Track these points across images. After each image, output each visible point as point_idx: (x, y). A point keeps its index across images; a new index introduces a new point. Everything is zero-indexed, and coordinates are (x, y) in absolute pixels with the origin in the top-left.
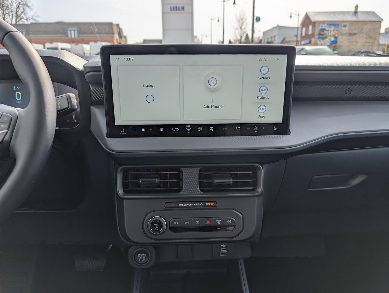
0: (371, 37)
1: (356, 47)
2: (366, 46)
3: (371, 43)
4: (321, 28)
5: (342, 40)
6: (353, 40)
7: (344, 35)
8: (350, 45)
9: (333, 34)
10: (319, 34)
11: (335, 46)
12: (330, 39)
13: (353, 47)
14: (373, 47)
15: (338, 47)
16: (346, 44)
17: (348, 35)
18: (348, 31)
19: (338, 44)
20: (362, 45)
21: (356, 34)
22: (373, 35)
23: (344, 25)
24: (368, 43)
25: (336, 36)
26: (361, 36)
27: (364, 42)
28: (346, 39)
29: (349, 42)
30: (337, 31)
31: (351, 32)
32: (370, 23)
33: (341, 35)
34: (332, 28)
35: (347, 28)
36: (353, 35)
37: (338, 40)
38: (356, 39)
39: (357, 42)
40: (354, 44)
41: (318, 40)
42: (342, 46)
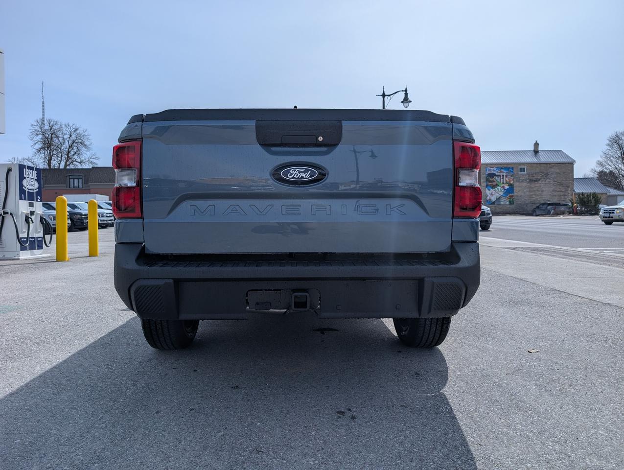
0: (561, 184)
1: (542, 198)
2: (555, 196)
3: (563, 192)
4: (488, 172)
5: (520, 189)
6: (536, 188)
7: (522, 182)
8: (532, 195)
9: (506, 180)
10: (487, 180)
11: (511, 197)
12: (503, 187)
13: (537, 197)
14: (566, 197)
15: (516, 198)
16: (528, 193)
17: (528, 181)
18: (527, 176)
19: (515, 194)
20: (550, 195)
21: (540, 180)
22: (563, 182)
23: (521, 169)
24: (558, 191)
25: (512, 182)
26: (547, 182)
27: (553, 191)
28: (526, 187)
29: (530, 191)
30: (512, 176)
31: (531, 178)
32: (557, 166)
33: (518, 181)
34: (505, 173)
35: (525, 173)
36: (535, 181)
37: (514, 188)
38: (541, 186)
39: (543, 191)
40: (538, 193)
41: (486, 189)
42: (520, 196)
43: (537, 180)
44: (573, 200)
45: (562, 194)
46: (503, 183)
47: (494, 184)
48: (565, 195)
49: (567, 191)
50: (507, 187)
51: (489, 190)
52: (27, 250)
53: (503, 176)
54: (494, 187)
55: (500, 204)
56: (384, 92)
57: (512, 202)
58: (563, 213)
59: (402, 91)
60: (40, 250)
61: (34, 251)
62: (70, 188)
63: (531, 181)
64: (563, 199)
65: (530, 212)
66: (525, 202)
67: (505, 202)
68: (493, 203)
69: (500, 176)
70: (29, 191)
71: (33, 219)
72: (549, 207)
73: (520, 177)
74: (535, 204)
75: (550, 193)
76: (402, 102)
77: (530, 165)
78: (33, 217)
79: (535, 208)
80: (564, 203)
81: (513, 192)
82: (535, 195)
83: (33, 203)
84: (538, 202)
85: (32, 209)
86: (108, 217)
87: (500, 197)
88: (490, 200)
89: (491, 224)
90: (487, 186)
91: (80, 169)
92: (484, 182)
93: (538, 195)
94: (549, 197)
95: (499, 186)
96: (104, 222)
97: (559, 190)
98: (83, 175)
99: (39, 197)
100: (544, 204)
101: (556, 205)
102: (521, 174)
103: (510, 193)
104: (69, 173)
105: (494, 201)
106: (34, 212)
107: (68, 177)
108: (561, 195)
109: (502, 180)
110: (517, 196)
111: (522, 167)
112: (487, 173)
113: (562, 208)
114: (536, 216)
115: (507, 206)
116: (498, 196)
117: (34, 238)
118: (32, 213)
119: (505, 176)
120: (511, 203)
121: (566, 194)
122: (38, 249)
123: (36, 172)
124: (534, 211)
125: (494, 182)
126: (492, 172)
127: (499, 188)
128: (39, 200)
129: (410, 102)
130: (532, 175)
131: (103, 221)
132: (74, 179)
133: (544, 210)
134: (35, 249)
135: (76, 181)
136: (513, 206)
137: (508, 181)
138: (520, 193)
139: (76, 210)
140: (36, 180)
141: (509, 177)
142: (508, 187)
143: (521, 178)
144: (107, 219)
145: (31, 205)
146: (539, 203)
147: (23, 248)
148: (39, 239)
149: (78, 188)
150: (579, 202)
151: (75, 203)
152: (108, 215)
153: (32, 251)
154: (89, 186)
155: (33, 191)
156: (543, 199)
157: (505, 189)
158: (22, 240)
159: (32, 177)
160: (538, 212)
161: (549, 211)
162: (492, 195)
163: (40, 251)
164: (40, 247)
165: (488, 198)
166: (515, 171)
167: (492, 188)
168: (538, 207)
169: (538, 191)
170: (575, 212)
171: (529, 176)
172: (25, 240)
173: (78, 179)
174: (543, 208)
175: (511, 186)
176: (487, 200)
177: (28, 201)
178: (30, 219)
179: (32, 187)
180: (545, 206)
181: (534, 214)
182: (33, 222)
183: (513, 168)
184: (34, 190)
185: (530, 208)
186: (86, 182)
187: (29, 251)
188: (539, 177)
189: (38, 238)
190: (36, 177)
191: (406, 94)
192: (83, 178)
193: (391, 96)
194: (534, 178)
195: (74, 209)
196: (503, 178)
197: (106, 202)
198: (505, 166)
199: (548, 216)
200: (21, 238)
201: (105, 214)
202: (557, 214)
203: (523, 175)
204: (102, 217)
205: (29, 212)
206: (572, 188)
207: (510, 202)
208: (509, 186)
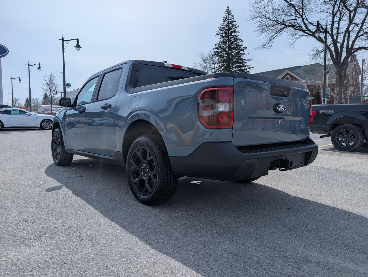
56: (63, 37)
59: (75, 40)
76: (75, 47)
129: (81, 47)
191: (78, 42)
193: (68, 42)
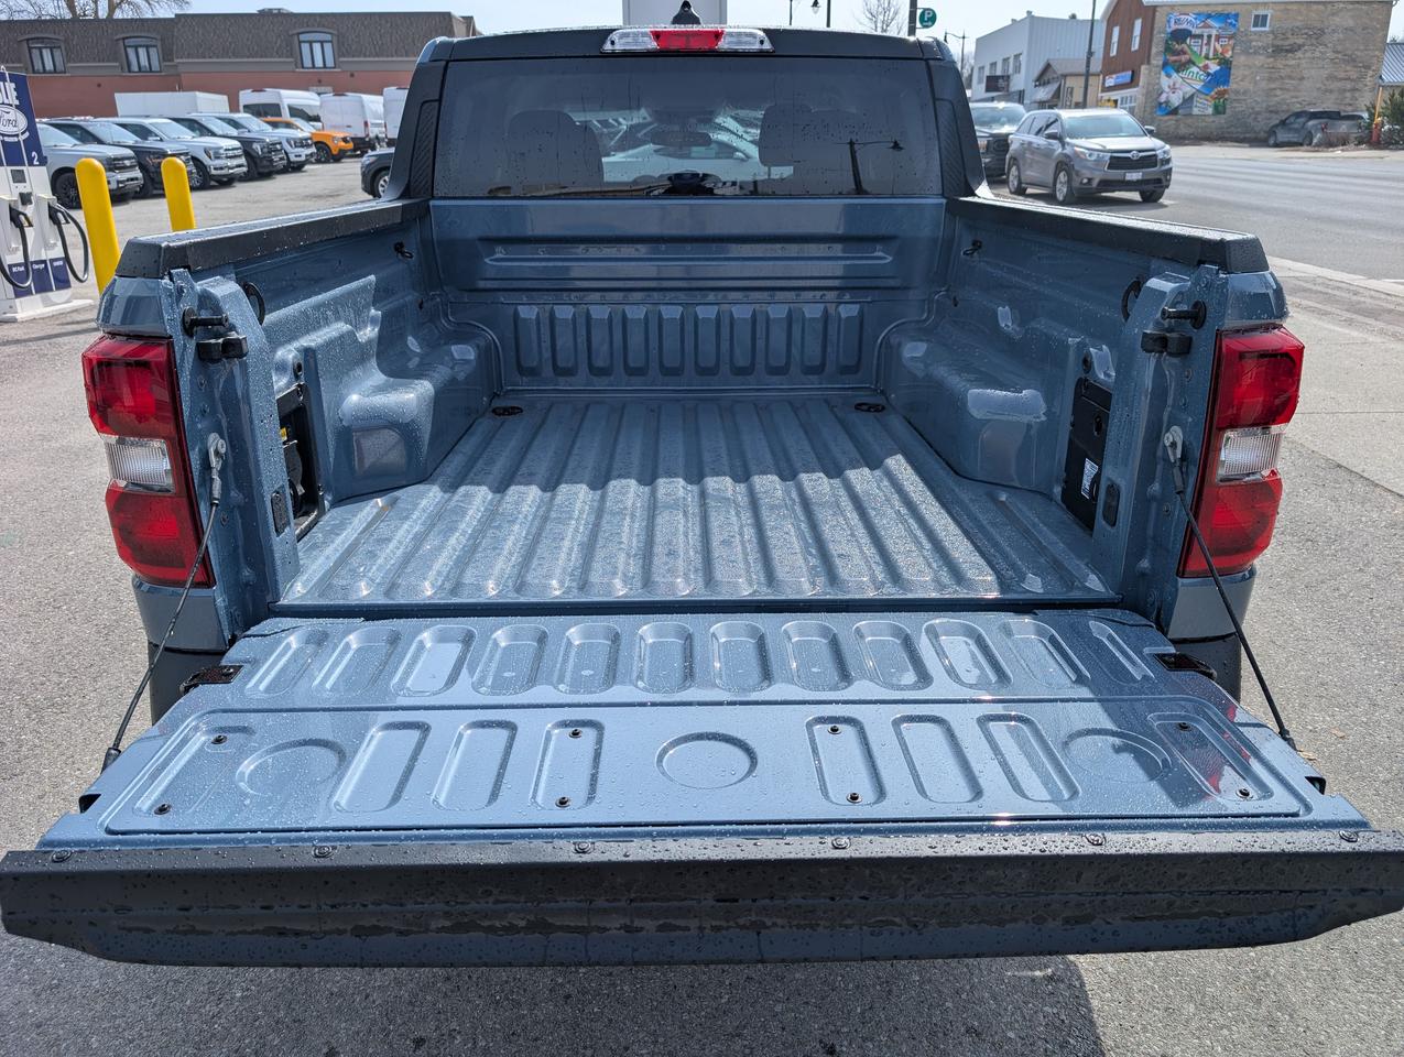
0: (1351, 60)
1: (1297, 97)
2: (1331, 91)
3: (1352, 80)
4: (1174, 27)
5: (1246, 73)
6: (1288, 70)
7: (1255, 53)
8: (1275, 89)
9: (1215, 50)
10: (1168, 49)
11: (1221, 94)
12: (1206, 67)
13: (1287, 96)
14: (1357, 95)
15: (1233, 96)
16: (1264, 85)
17: (1270, 50)
18: (1271, 36)
19: (1233, 86)
20: (1319, 89)
21: (1300, 47)
22: (1359, 53)
23: (1257, 17)
24: (1341, 79)
25: (1228, 55)
26: (1317, 54)
27: (1327, 79)
28: (1262, 66)
29: (1270, 79)
30: (1231, 37)
31: (1280, 43)
32: (1349, 10)
33: (1246, 52)
34: (1215, 28)
35: (1267, 29)
36: (1287, 51)
37: (1232, 71)
38: (1299, 65)
39: (1302, 79)
40: (1290, 83)
41: (1163, 73)
42: (1245, 93)
43: (1293, 49)
44: (1374, 108)
45: (1349, 85)
46: (1207, 58)
47: (1184, 58)
48: (1354, 90)
49: (1362, 77)
50: (1214, 67)
51: (1169, 76)
52: (31, 294)
53: (1209, 37)
54: (1181, 67)
55: (1190, 115)
57: (1220, 109)
58: (1343, 142)
60: (62, 292)
61: (50, 294)
62: (130, 71)
63: (1278, 51)
64: (1347, 101)
65: (1262, 135)
66: (1253, 108)
67: (1203, 107)
68: (1174, 111)
69: (1201, 36)
70: (6, 139)
71: (29, 215)
72: (1311, 123)
73: (1251, 41)
74: (1277, 112)
75: (1318, 85)
77: (1282, 7)
78: (29, 210)
79: (1277, 126)
80: (1349, 110)
81: (1226, 82)
82: (1281, 89)
83: (23, 171)
84: (1285, 107)
85: (23, 188)
86: (231, 157)
87: (1193, 95)
88: (1167, 102)
89: (1167, 187)
90: (1165, 64)
91: (148, 20)
92: (1158, 54)
93: (1288, 90)
94: (1315, 94)
95: (1194, 64)
96: (223, 172)
97: (1342, 75)
98: (159, 37)
99: (34, 154)
100: (1298, 115)
101: (1330, 118)
102: (1255, 33)
103: (1218, 84)
104: (124, 32)
105: (1177, 104)
106: (30, 194)
107: (121, 43)
108: (1345, 91)
109: (1205, 48)
110: (1237, 92)
111: (1261, 12)
112: (1169, 30)
113: (1343, 127)
114: (1277, 145)
115: (1207, 119)
116: (1189, 90)
117: (44, 262)
118: (25, 199)
119: (1213, 39)
120: (1218, 110)
121: (1360, 85)
122: (58, 289)
123: (13, 85)
124: (1272, 132)
125: (1185, 53)
126: (1184, 26)
127: (1195, 69)
128: (35, 162)
130: (1283, 34)
131: (221, 169)
132: (136, 48)
133: (1296, 131)
134: (52, 290)
135: (142, 52)
136: (1221, 119)
137: (1220, 50)
138: (1246, 85)
139: (151, 143)
140: (17, 107)
141: (1224, 41)
142: (1218, 68)
143: (1254, 43)
144: (230, 163)
145: (19, 177)
146: (1288, 111)
147: (21, 292)
148: (56, 264)
149: (151, 71)
150: (1389, 112)
151: (146, 122)
152: (230, 153)
153: (44, 295)
154: (176, 66)
155: (16, 139)
156: (1300, 100)
157: (1209, 74)
158: (14, 269)
159: (6, 101)
160: (1282, 136)
161: (1310, 132)
162: (1174, 89)
163: (65, 294)
164: (63, 283)
165: (1163, 98)
166: (1241, 25)
167: (1178, 71)
168: (1283, 123)
169: (1290, 78)
170: (1374, 139)
171: (1276, 37)
172: (22, 269)
173: (147, 47)
174: (1296, 126)
175: (1226, 65)
176: (1161, 104)
177: (9, 168)
178: (22, 218)
179: (10, 129)
180: (1302, 120)
181: (1272, 142)
182: (30, 225)
183: (1237, 15)
184: (17, 136)
185: (1262, 125)
186: (167, 55)
187: (37, 297)
188: (1300, 41)
189: (52, 261)
190: (17, 98)
192: (159, 44)
194: (1287, 43)
195: (145, 138)
196: (1208, 44)
197: (222, 115)
198: (1219, 9)
199: (1305, 147)
200: (10, 266)
201: (222, 151)
202: (1329, 144)
203: (1260, 34)
204: (218, 158)
205: (16, 197)
206: (1378, 70)
207: (1216, 108)
208: (1219, 64)
